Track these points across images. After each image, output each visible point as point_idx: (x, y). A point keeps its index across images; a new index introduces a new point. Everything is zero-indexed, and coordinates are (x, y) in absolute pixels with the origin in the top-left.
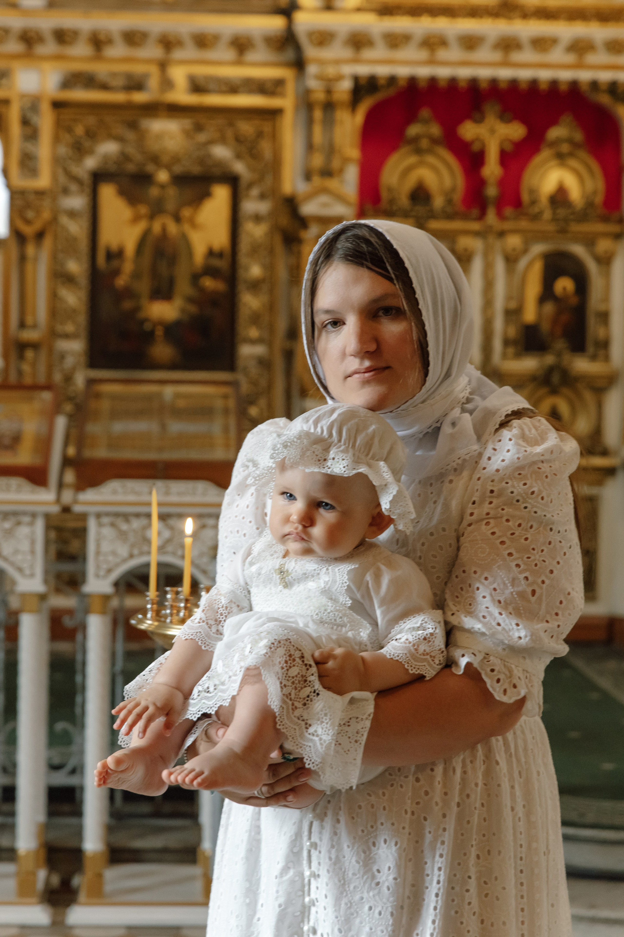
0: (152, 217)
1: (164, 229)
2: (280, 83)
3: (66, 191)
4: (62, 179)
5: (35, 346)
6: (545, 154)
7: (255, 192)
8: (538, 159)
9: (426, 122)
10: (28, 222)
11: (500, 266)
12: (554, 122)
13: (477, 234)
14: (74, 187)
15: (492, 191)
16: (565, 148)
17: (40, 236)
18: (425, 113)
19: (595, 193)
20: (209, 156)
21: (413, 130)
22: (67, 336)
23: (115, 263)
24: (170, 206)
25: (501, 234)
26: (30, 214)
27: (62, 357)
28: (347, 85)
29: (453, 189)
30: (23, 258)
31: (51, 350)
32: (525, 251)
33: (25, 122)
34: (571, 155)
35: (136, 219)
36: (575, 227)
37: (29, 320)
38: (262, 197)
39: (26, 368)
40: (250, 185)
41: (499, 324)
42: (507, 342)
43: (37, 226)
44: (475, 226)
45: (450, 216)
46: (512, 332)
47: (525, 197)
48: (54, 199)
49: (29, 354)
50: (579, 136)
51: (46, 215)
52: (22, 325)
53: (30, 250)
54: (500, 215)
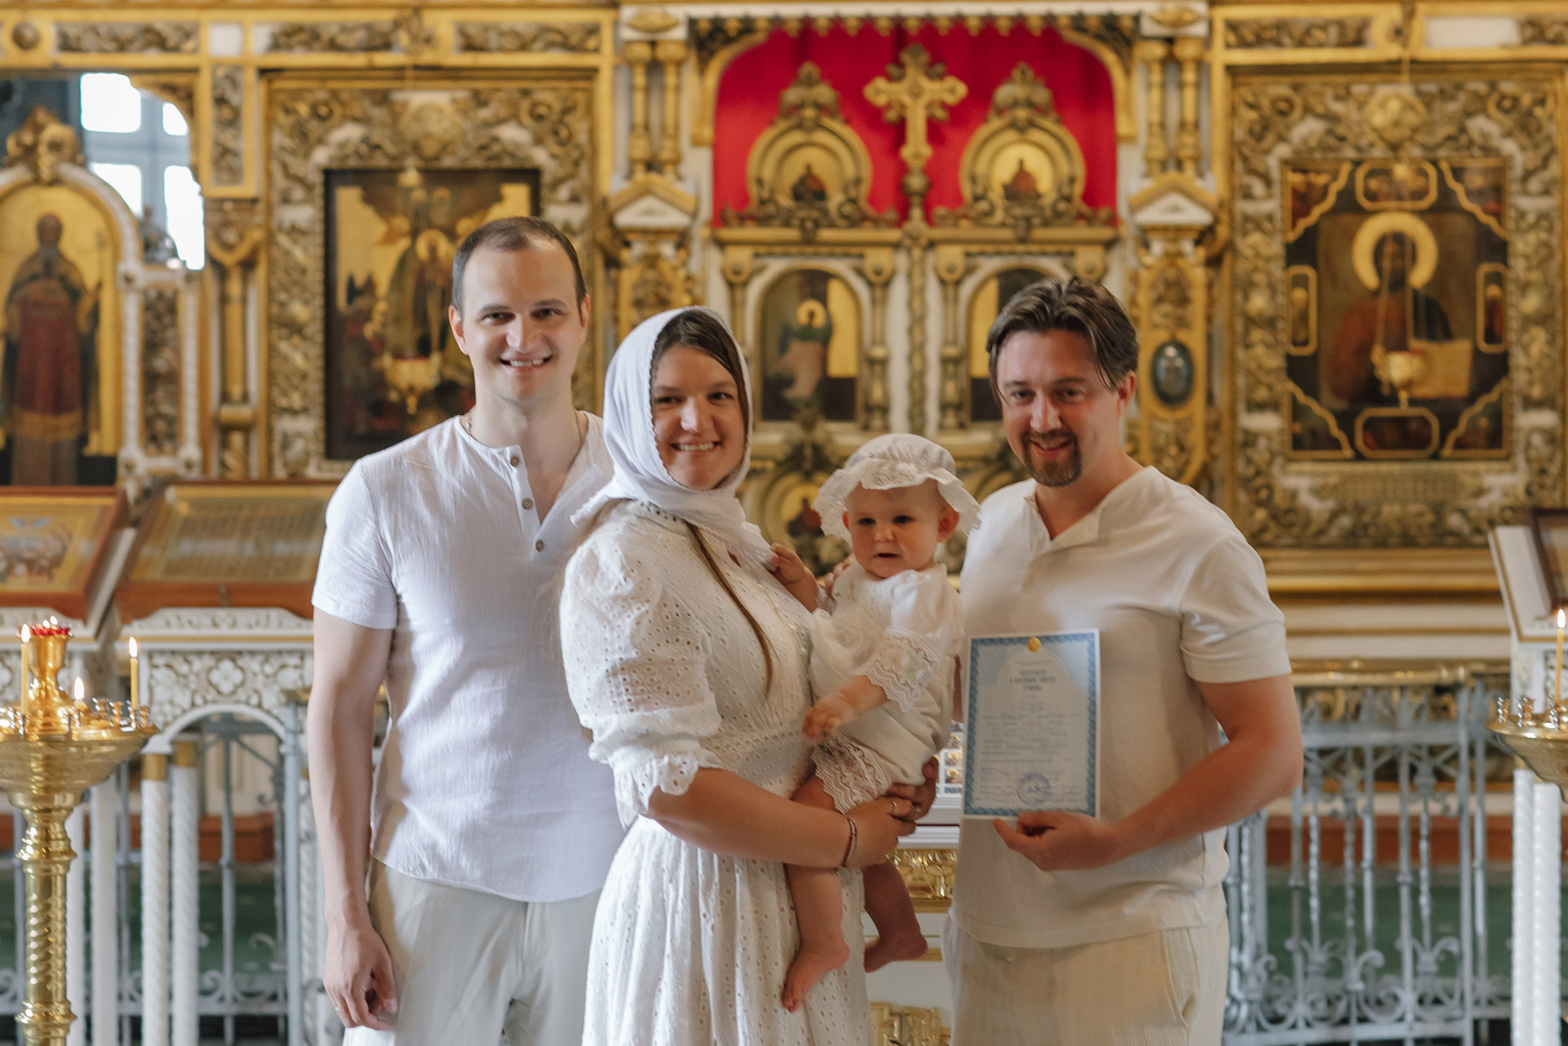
0: (414, 234)
1: (433, 250)
2: (593, 30)
3: (286, 200)
4: (280, 182)
5: (246, 428)
6: (995, 123)
7: (564, 192)
8: (983, 131)
9: (810, 83)
10: (228, 247)
11: (933, 293)
12: (1004, 76)
13: (896, 246)
14: (298, 193)
15: (916, 182)
16: (1022, 114)
17: (248, 265)
18: (809, 69)
19: (1072, 180)
20: (496, 139)
21: (792, 95)
22: (293, 412)
23: (361, 303)
24: (440, 216)
25: (932, 245)
26: (231, 236)
27: (287, 442)
28: (680, 33)
29: (858, 181)
30: (224, 300)
31: (270, 431)
32: (970, 270)
33: (220, 101)
34: (1032, 124)
35: (389, 239)
36: (1039, 233)
37: (236, 391)
38: (575, 199)
39: (231, 460)
40: (557, 183)
41: (933, 379)
42: (944, 407)
43: (242, 252)
44: (894, 235)
45: (855, 221)
46: (951, 390)
47: (967, 190)
48: (269, 212)
49: (237, 439)
50: (1042, 95)
51: (257, 235)
52: (225, 397)
53: (234, 287)
54: (929, 219)
